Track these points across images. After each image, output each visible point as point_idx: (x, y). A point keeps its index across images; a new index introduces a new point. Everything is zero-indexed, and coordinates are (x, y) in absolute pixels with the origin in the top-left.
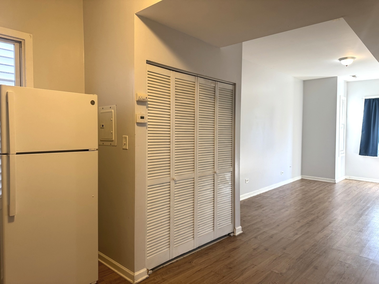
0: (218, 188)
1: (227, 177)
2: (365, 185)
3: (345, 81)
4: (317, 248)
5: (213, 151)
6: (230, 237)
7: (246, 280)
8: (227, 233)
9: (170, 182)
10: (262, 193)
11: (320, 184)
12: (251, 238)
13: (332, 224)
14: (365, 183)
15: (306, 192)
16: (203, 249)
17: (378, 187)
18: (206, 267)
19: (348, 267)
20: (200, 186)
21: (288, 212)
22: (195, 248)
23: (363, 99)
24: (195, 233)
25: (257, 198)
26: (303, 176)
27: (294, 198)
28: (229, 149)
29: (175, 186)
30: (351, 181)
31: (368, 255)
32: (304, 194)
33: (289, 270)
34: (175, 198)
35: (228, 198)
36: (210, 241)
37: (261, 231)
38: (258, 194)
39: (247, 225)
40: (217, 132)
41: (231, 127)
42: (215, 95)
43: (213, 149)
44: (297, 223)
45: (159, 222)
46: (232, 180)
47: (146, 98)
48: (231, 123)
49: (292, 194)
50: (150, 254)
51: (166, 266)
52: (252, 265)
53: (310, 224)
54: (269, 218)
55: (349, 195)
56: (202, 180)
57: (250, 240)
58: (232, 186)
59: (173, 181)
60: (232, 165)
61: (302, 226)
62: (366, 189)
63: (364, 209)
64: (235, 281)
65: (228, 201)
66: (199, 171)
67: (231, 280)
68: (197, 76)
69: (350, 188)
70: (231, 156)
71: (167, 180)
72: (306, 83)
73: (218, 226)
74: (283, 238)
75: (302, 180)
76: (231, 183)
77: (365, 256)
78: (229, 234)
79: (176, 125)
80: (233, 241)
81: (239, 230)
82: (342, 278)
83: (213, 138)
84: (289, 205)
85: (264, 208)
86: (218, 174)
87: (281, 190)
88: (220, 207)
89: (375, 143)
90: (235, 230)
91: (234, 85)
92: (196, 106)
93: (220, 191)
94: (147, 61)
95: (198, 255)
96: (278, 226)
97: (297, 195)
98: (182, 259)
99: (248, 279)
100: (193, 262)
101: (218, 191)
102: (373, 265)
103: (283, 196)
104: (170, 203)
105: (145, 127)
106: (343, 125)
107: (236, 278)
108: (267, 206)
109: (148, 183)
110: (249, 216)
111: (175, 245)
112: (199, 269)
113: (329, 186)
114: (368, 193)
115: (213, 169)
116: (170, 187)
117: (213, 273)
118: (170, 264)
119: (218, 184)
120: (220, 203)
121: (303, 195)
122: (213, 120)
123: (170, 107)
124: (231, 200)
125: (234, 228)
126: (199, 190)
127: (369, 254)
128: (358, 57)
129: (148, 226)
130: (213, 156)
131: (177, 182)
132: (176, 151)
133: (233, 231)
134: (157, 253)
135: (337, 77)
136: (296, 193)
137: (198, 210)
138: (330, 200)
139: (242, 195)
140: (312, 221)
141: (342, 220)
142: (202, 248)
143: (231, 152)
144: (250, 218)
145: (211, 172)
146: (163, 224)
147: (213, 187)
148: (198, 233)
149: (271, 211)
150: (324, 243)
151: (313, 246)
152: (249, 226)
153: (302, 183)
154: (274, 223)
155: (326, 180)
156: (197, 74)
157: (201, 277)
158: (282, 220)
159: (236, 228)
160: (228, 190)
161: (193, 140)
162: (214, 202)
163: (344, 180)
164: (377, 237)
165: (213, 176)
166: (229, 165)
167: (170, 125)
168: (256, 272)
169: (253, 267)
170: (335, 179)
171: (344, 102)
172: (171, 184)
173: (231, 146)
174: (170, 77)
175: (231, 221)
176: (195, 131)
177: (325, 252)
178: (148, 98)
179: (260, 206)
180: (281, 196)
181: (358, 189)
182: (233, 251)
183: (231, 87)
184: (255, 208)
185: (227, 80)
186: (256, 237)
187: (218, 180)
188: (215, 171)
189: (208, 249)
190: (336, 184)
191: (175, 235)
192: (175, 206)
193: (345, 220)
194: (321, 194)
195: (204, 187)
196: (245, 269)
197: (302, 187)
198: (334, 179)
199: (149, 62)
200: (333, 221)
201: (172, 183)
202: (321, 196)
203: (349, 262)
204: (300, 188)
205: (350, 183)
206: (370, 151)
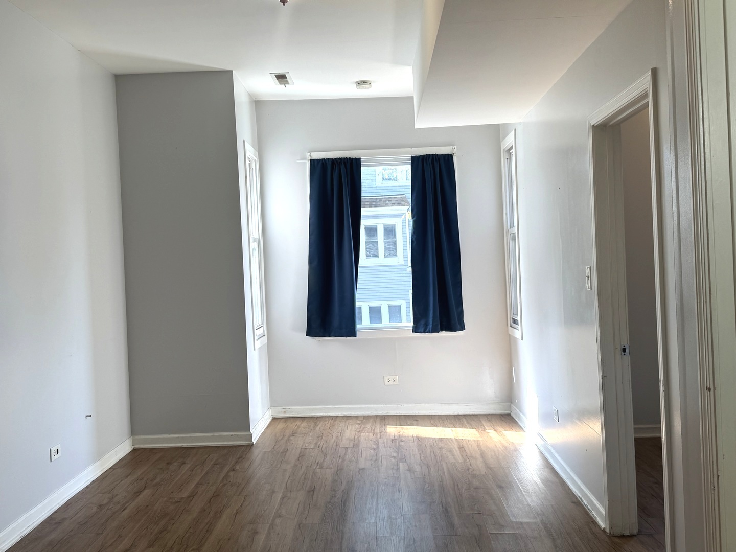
3: (250, 96)
17: (371, 435)
23: (306, 159)
26: (137, 437)
69: (301, 455)
113: (236, 462)
114: (361, 464)
163: (269, 425)
171: (254, 166)
190: (256, 451)
194: (219, 514)
197: (142, 496)
198: (245, 431)
204: (133, 504)
205: (293, 434)
206: (336, 321)
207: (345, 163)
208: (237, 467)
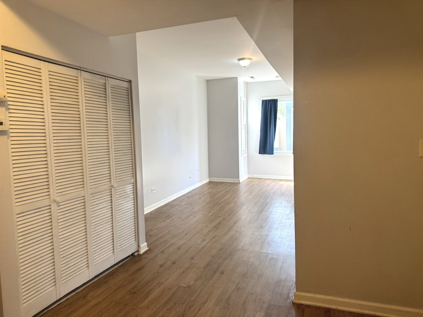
0: (117, 204)
1: (128, 190)
2: (264, 182)
3: (244, 82)
4: (223, 252)
5: (108, 161)
6: (134, 258)
7: (152, 302)
8: (131, 253)
9: (50, 205)
10: (170, 202)
11: (226, 185)
12: (158, 254)
13: (237, 224)
14: (264, 181)
15: (213, 195)
16: (102, 277)
17: (275, 183)
18: (105, 298)
19: (250, 266)
20: (93, 205)
21: (196, 219)
22: (91, 278)
23: (260, 100)
24: (89, 261)
25: (165, 208)
26: (210, 178)
27: (203, 202)
28: (129, 157)
29: (58, 210)
30: (253, 180)
31: (267, 250)
32: (212, 197)
33: (197, 280)
34: (60, 224)
35: (131, 214)
36: (109, 267)
37: (169, 244)
38: (166, 203)
39: (153, 239)
40: (111, 138)
41: (130, 132)
42: (106, 93)
43: (108, 159)
44: (205, 228)
45: (39, 257)
46: (134, 193)
47: (5, 96)
48: (129, 127)
49: (200, 198)
50: (27, 299)
51: (52, 309)
52: (158, 284)
53: (216, 227)
54: (177, 227)
55: (251, 193)
56: (96, 197)
57: (156, 256)
58: (134, 200)
59: (55, 203)
60: (133, 176)
61: (209, 231)
62: (265, 186)
63: (264, 206)
64: (139, 306)
65: (130, 217)
66: (90, 187)
67: (135, 307)
68: (80, 70)
69: (252, 186)
70: (131, 165)
71: (47, 203)
72: (209, 82)
73: (119, 247)
74: (191, 247)
75: (210, 183)
76: (133, 196)
77: (264, 251)
78: (133, 254)
79: (54, 131)
80: (137, 261)
81: (144, 247)
82: (246, 277)
83: (107, 145)
84: (197, 210)
85: (172, 217)
86: (116, 188)
87: (189, 196)
88: (119, 226)
89: (272, 142)
90: (139, 248)
91: (130, 82)
92: (80, 107)
93: (120, 207)
94: (2, 46)
95: (95, 286)
96: (186, 234)
97: (205, 199)
98: (74, 296)
99: (153, 301)
100: (89, 296)
101: (117, 208)
102: (272, 258)
103: (191, 202)
104: (52, 232)
105: (6, 137)
106: (244, 126)
107: (140, 303)
108: (175, 215)
109: (17, 210)
110: (156, 229)
111: (63, 280)
112: (96, 303)
113: (234, 186)
114: (267, 189)
115: (109, 183)
116: (50, 212)
117: (113, 303)
118: (57, 305)
119: (117, 199)
120: (119, 221)
121: (210, 198)
122: (106, 123)
123: (43, 108)
124: (134, 216)
125: (139, 246)
126: (92, 210)
127: (268, 248)
128: (255, 58)
129: (21, 265)
130: (108, 167)
131: (61, 204)
132: (56, 165)
133: (137, 250)
134: (38, 296)
135: (237, 78)
136: (204, 196)
137: (93, 233)
138: (235, 200)
139: (146, 207)
140: (219, 224)
141: (245, 219)
142: (100, 277)
143: (131, 161)
144: (157, 231)
145: (107, 187)
146: (43, 258)
147: (110, 204)
148: (94, 260)
149: (179, 220)
150: (230, 245)
151: (219, 250)
152: (156, 240)
153: (210, 186)
154: (182, 232)
155: (231, 180)
156: (80, 67)
157: (99, 312)
158: (190, 228)
159: (140, 245)
160: (129, 205)
161: (80, 150)
162: (112, 221)
163: (247, 179)
164: (274, 231)
165: (110, 191)
166: (129, 175)
167: (45, 132)
168: (162, 291)
169: (160, 286)
170: (239, 178)
171: (244, 103)
172: (52, 207)
173: (131, 153)
174: (40, 69)
175: (134, 239)
176: (83, 138)
177: (230, 255)
178: (8, 97)
179: (168, 216)
180: (190, 202)
181: (258, 186)
182: (137, 272)
183: (126, 85)
184: (163, 219)
185: (120, 75)
186: (162, 252)
187: (117, 195)
188: (112, 184)
189: (107, 277)
190: (240, 184)
191: (62, 269)
192: (60, 234)
193: (248, 218)
194: (227, 195)
195: (99, 205)
196: (151, 290)
197: (210, 190)
199: (4, 48)
200: (238, 220)
201: (54, 207)
202: (227, 197)
203: (251, 260)
204: (208, 191)
205: (252, 181)
206: (268, 150)
207: (273, 101)
208: (234, 187)
